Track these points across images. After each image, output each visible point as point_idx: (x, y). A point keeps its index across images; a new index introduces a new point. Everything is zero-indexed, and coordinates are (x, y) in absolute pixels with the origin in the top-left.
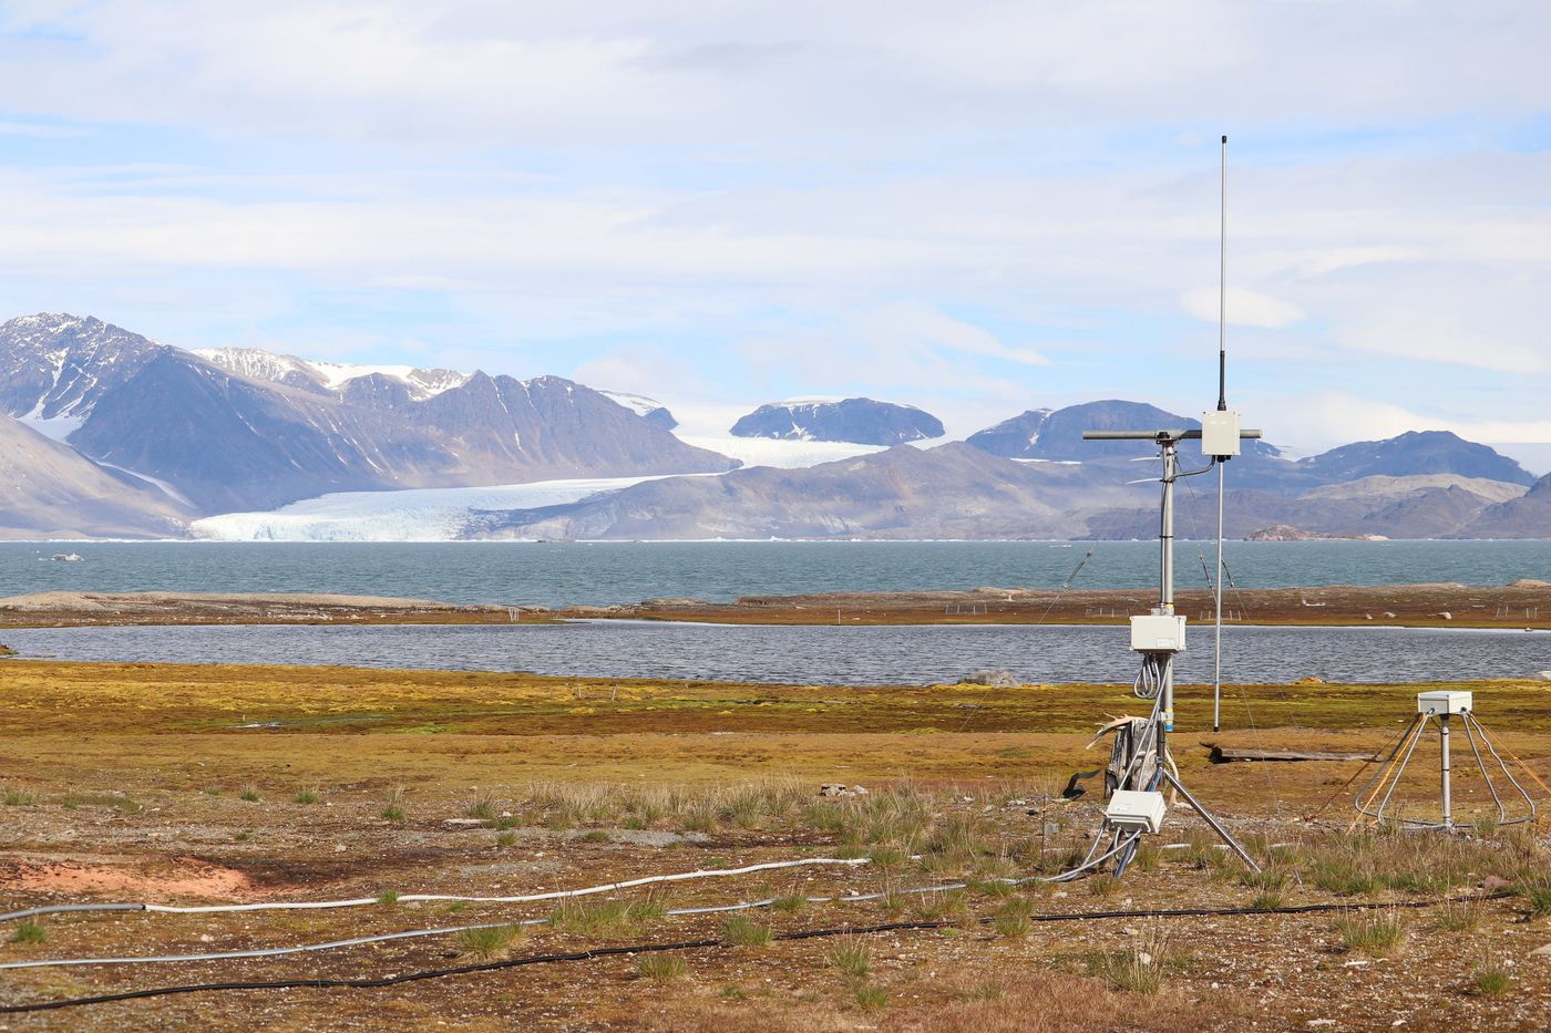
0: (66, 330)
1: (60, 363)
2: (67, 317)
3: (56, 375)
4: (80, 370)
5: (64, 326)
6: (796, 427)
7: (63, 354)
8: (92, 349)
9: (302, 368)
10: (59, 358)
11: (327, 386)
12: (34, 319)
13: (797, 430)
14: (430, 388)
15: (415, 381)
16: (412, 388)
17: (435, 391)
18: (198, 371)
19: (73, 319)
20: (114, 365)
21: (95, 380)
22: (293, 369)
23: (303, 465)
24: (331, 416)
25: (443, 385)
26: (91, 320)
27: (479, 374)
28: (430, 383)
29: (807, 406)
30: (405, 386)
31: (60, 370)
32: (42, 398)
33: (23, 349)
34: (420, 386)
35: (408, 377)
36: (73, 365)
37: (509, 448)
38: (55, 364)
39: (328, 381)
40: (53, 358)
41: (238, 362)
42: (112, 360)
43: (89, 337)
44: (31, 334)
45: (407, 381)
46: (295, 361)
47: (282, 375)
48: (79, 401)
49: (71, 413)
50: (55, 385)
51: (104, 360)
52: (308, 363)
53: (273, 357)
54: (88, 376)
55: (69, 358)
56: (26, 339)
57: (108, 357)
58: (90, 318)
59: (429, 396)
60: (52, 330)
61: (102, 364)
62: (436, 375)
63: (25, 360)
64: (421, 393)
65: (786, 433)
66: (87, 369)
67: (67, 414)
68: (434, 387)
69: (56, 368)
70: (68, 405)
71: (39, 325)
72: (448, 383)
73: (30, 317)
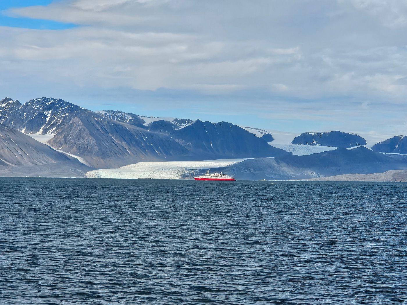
0: (51, 104)
1: (49, 115)
2: (52, 99)
3: (48, 119)
4: (56, 118)
5: (51, 102)
6: (314, 141)
7: (50, 112)
8: (60, 110)
9: (136, 118)
11: (144, 124)
13: (315, 142)
14: (181, 125)
15: (176, 123)
16: (174, 125)
17: (183, 127)
18: (96, 118)
19: (54, 100)
20: (67, 116)
21: (61, 121)
22: (132, 118)
24: (143, 135)
25: (186, 124)
27: (199, 121)
29: (319, 134)
30: (172, 125)
32: (42, 128)
33: (36, 110)
34: (177, 125)
35: (173, 121)
36: (53, 116)
37: (208, 147)
40: (47, 113)
42: (67, 114)
43: (59, 106)
44: (39, 105)
45: (173, 123)
46: (133, 115)
47: (128, 120)
48: (55, 129)
49: (52, 133)
50: (47, 123)
52: (139, 116)
54: (58, 120)
55: (52, 114)
56: (37, 107)
57: (65, 113)
58: (60, 99)
59: (180, 128)
60: (46, 104)
61: (64, 115)
62: (183, 121)
63: (36, 114)
64: (177, 127)
65: (311, 143)
66: (58, 117)
67: (50, 133)
68: (182, 125)
69: (48, 117)
70: (51, 130)
71: (42, 102)
72: (187, 124)
73: (39, 99)
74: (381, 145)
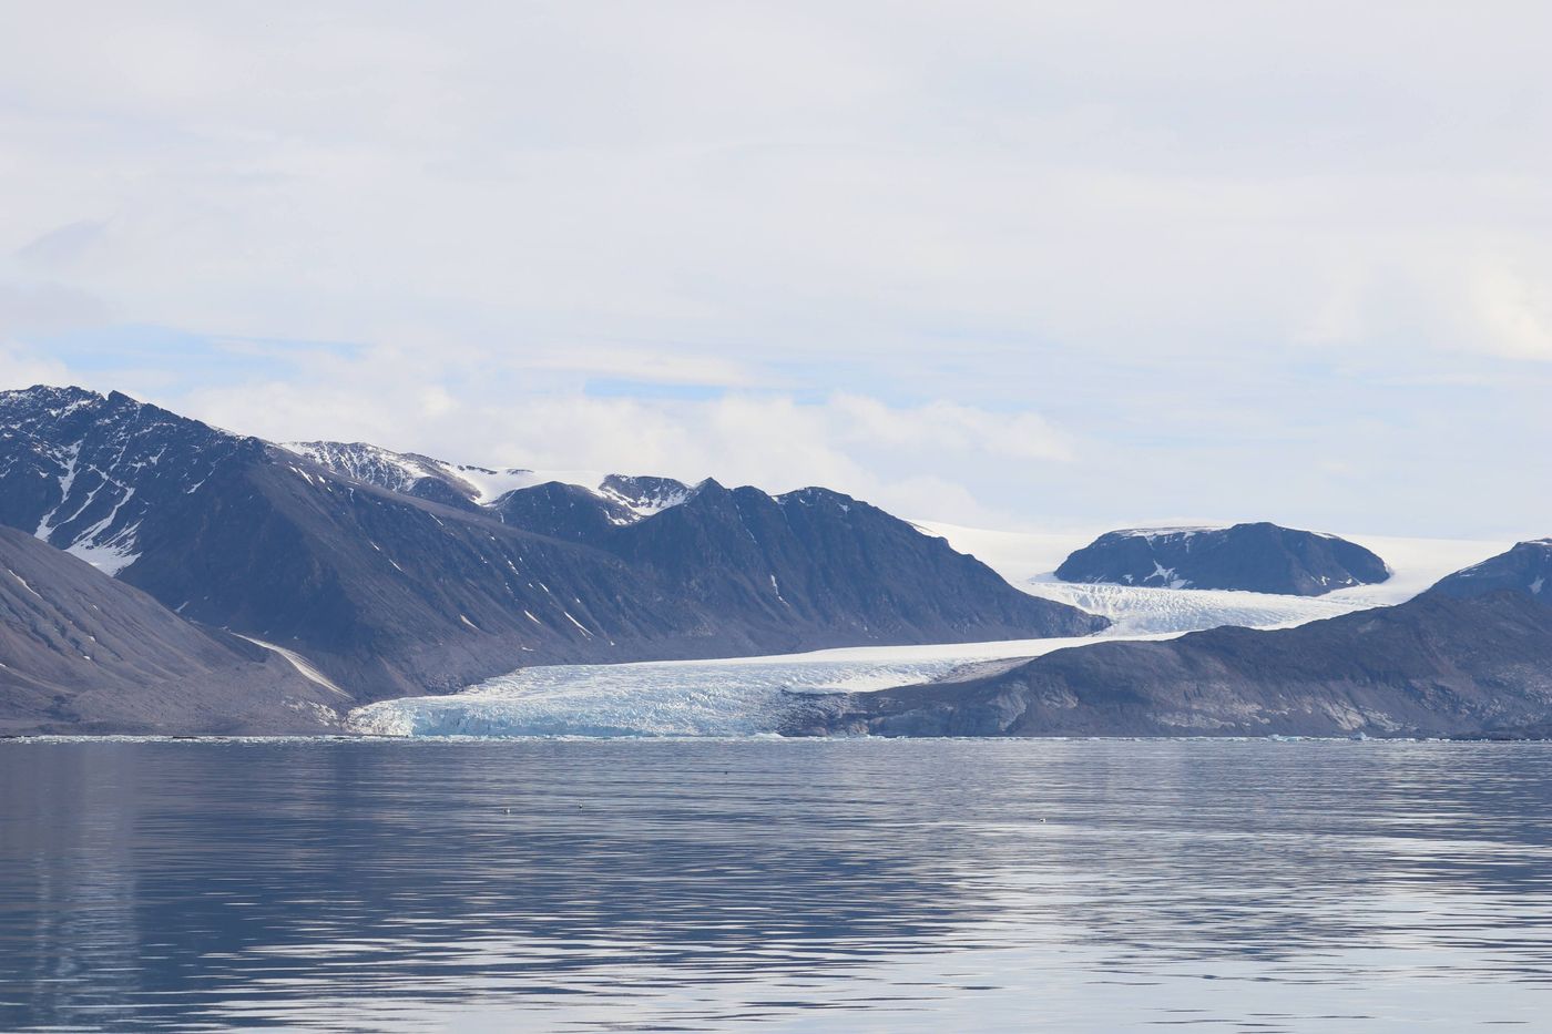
0: (76, 413)
1: (70, 465)
2: (76, 393)
3: (66, 483)
4: (104, 475)
5: (74, 407)
6: (1159, 567)
7: (74, 449)
8: (121, 443)
9: (440, 475)
10: (68, 456)
11: (478, 501)
12: (23, 396)
13: (1160, 571)
14: (635, 505)
15: (613, 494)
16: (610, 505)
17: (645, 510)
18: (307, 476)
19: (86, 395)
20: (157, 468)
21: (131, 492)
22: (425, 475)
23: (478, 624)
24: (504, 548)
25: (656, 501)
26: (117, 397)
27: (710, 484)
28: (636, 498)
29: (1176, 535)
30: (599, 501)
31: (71, 476)
32: (46, 519)
33: (9, 440)
34: (622, 503)
35: (601, 488)
36: (92, 467)
37: (763, 596)
38: (63, 466)
39: (478, 495)
40: (59, 455)
41: (339, 466)
42: (154, 460)
43: (116, 424)
44: (21, 419)
45: (600, 494)
46: (424, 462)
47: (410, 483)
48: (106, 522)
49: (96, 541)
50: (65, 498)
51: (141, 460)
52: (446, 467)
53: (391, 457)
54: (118, 483)
55: (84, 457)
56: (13, 427)
57: (147, 456)
58: (115, 395)
59: (636, 518)
60: (53, 413)
61: (139, 465)
62: (646, 486)
63: (12, 458)
64: (623, 512)
65: (1144, 578)
66: (114, 474)
67: (90, 543)
68: (643, 504)
69: (65, 472)
70: (90, 529)
71: (34, 405)
72: (664, 498)
73: (19, 392)
74: (1466, 579)
